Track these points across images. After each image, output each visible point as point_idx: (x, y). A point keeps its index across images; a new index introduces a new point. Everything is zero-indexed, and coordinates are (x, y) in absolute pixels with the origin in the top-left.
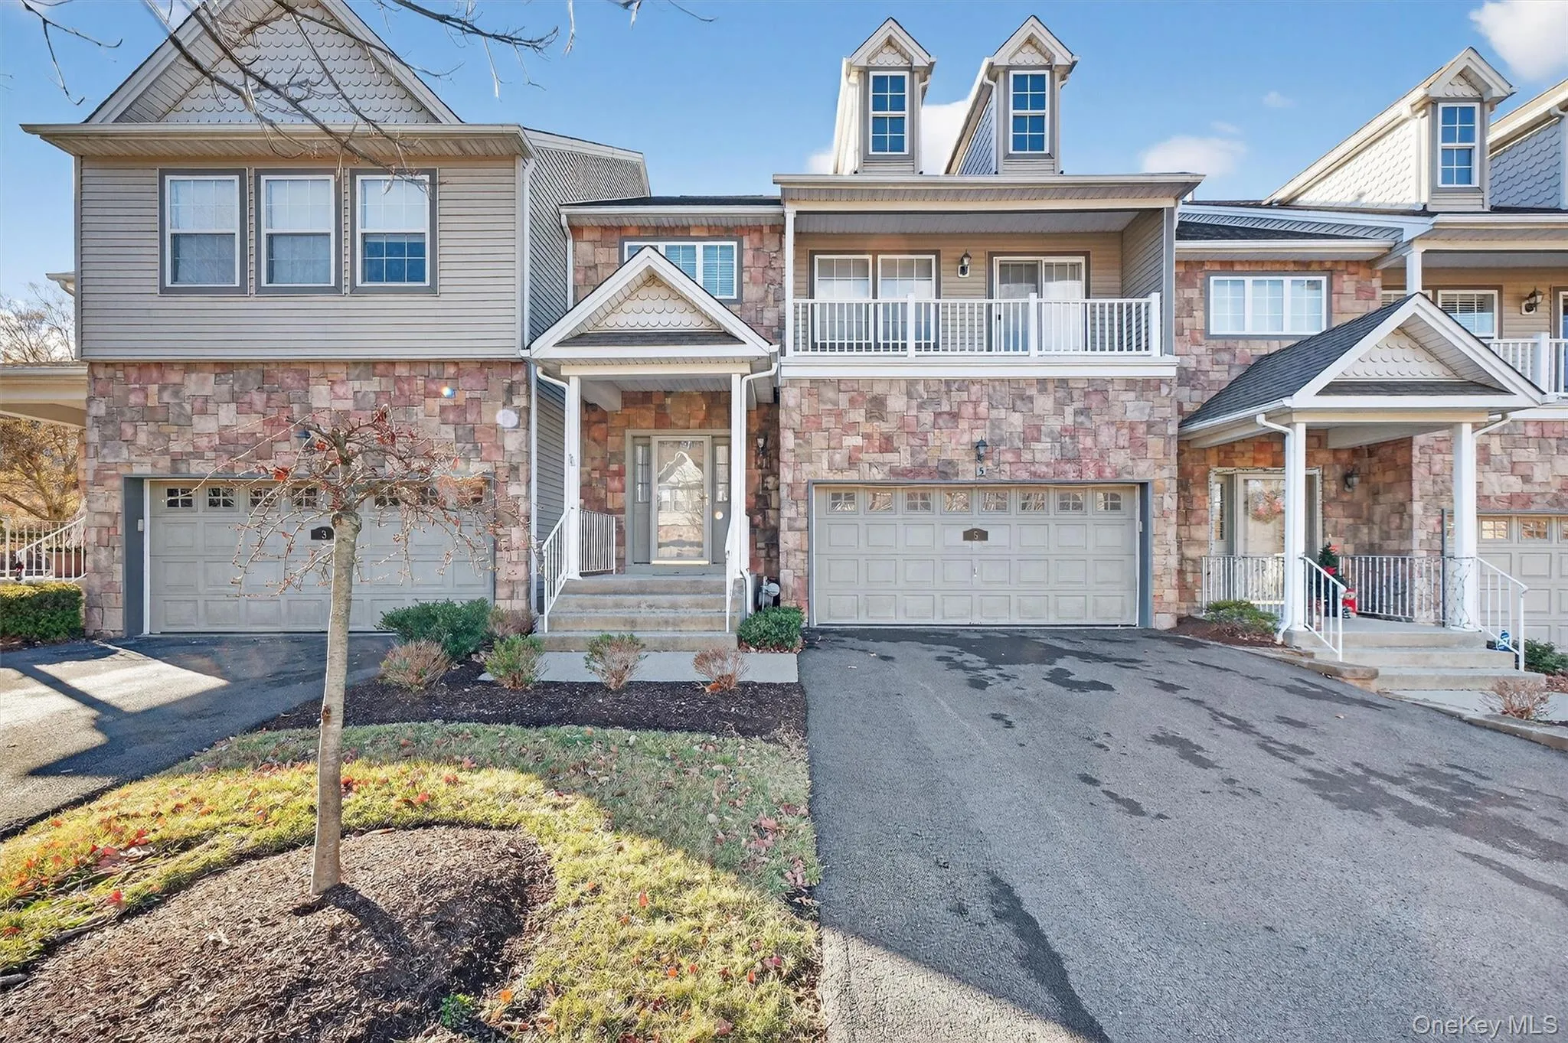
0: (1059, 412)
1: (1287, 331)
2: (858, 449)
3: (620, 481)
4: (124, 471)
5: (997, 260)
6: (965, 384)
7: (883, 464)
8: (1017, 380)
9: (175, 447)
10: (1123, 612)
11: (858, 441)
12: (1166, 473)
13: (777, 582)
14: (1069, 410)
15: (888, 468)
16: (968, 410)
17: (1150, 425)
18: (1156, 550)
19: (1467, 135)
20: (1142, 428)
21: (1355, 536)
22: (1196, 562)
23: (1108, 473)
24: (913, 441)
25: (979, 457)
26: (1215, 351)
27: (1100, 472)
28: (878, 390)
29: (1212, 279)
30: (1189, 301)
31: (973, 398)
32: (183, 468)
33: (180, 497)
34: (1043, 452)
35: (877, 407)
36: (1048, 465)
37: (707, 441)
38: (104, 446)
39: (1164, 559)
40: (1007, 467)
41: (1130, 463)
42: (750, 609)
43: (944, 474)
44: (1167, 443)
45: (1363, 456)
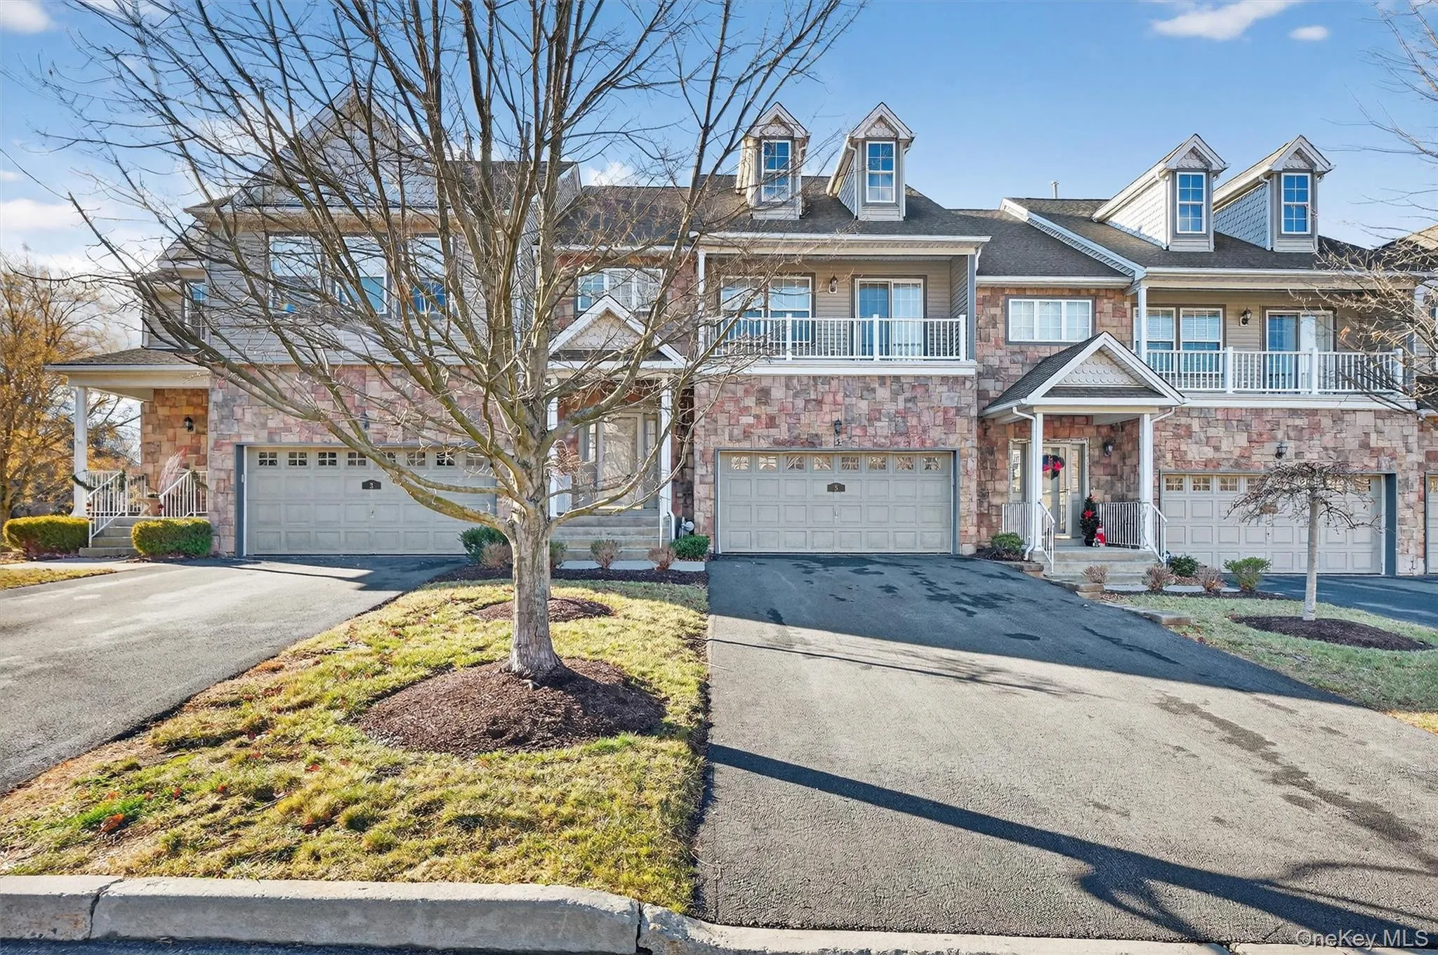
0: (894, 399)
1: (1064, 340)
2: (751, 426)
3: (575, 447)
4: (235, 440)
5: (858, 281)
6: (827, 379)
7: (768, 437)
8: (864, 377)
9: (271, 424)
10: (942, 543)
11: (751, 420)
12: (969, 444)
13: (693, 521)
14: (901, 399)
15: (771, 439)
16: (829, 398)
17: (958, 410)
18: (962, 499)
19: (1198, 195)
20: (953, 412)
21: (1112, 488)
22: (998, 507)
23: (928, 444)
24: (789, 421)
25: (837, 432)
26: (1013, 353)
27: (923, 442)
28: (765, 383)
29: (1010, 300)
30: (994, 317)
31: (833, 390)
32: (277, 438)
33: (268, 459)
34: (883, 427)
35: (764, 396)
36: (886, 437)
37: (640, 418)
38: (221, 422)
39: (969, 503)
40: (857, 439)
41: (943, 436)
42: (673, 537)
43: (813, 442)
44: (970, 422)
45: (1118, 431)
